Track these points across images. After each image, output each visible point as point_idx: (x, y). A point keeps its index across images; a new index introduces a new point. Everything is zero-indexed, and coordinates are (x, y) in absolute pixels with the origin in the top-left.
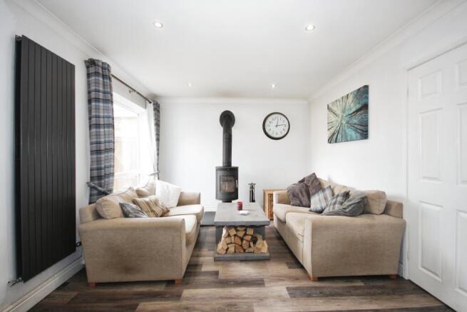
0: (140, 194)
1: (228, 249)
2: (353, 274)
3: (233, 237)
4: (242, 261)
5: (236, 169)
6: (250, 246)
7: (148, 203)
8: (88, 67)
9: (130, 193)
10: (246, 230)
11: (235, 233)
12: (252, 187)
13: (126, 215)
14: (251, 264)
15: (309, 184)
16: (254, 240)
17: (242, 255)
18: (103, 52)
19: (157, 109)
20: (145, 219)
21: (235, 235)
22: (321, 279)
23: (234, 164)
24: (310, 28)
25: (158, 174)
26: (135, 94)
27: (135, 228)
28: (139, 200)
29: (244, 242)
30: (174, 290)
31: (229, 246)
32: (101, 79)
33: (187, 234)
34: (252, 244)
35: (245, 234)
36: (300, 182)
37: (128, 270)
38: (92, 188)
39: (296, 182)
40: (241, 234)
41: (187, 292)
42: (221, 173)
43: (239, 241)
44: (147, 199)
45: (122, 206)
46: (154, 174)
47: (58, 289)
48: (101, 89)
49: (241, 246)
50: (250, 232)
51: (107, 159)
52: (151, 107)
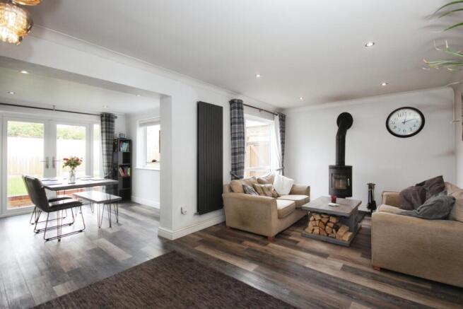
0: (260, 181)
1: (313, 230)
2: (422, 276)
3: (317, 222)
4: (323, 241)
5: (350, 168)
6: (332, 232)
7: (262, 188)
8: (231, 104)
9: (252, 180)
10: (329, 218)
11: (319, 218)
12: (371, 186)
13: (245, 192)
14: (328, 245)
15: (427, 189)
16: (336, 228)
17: (325, 238)
18: (238, 93)
19: (283, 119)
20: (254, 195)
21: (320, 220)
22: (382, 270)
23: (347, 163)
24: (370, 44)
25: (283, 169)
26: (263, 112)
27: (246, 200)
28: (256, 185)
29: (327, 227)
30: (265, 242)
31: (315, 228)
32: (237, 110)
33: (278, 211)
34: (334, 230)
35: (328, 221)
36: (418, 185)
37: (243, 223)
38: (232, 175)
39: (414, 185)
40: (325, 220)
41: (271, 245)
42: (333, 171)
43: (323, 226)
44: (263, 185)
45: (243, 186)
46: (279, 170)
47: (215, 226)
48: (237, 116)
49: (325, 230)
50: (333, 220)
51: (240, 158)
52: (277, 118)
